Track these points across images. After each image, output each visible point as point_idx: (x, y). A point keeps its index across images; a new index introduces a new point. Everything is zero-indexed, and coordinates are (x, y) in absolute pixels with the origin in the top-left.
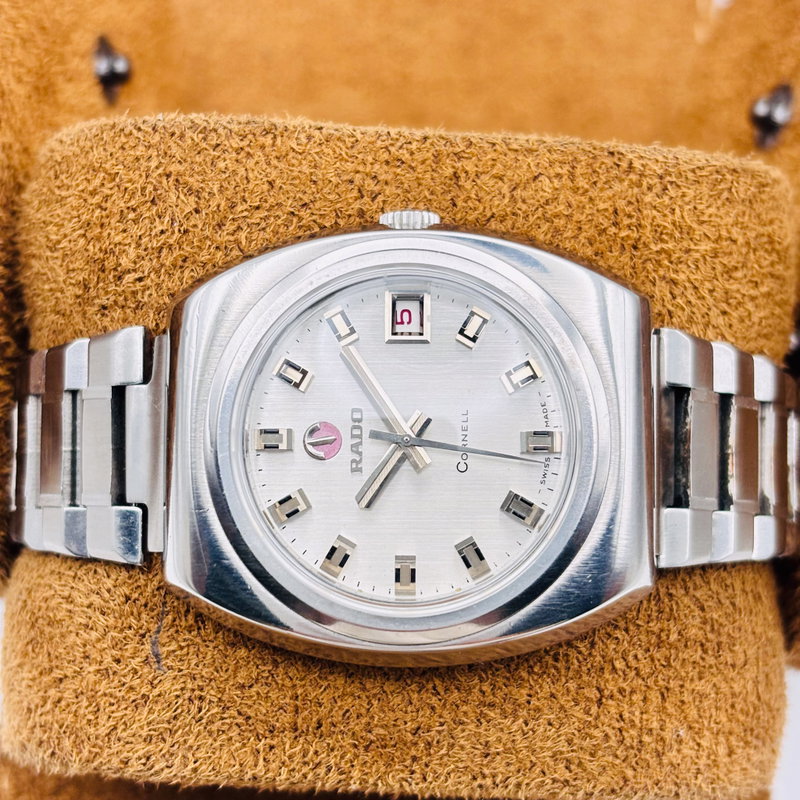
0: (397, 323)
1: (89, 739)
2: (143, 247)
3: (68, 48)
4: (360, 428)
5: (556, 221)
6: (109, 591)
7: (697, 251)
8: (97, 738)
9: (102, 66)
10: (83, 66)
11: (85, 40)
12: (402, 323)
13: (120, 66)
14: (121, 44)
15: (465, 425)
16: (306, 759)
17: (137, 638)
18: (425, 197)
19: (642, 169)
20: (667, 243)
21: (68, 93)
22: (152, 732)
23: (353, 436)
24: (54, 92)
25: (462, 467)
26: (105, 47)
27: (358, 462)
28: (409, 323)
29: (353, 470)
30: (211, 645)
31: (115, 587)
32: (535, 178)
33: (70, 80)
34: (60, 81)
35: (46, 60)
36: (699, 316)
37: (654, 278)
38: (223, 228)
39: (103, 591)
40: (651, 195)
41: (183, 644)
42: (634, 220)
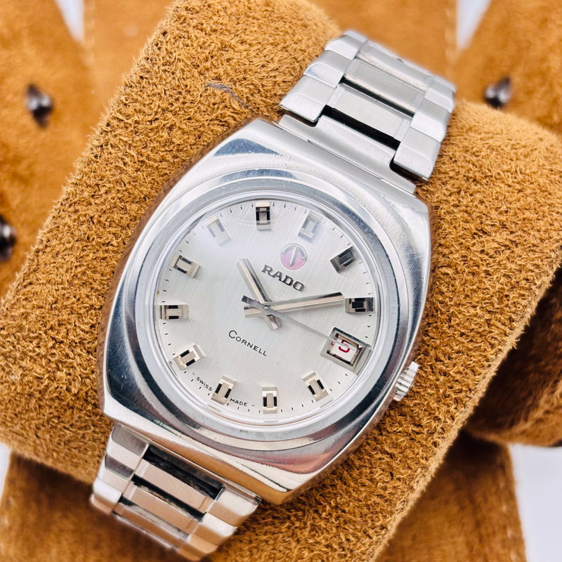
1: (191, 19)
2: (479, 206)
4: (290, 284)
5: (357, 472)
6: (275, 77)
7: (295, 547)
8: (188, 24)
12: (342, 344)
15: (258, 350)
16: (109, 146)
17: (235, 79)
18: (416, 399)
19: (363, 542)
20: (309, 532)
22: (173, 59)
23: (287, 277)
25: (233, 334)
27: (269, 272)
28: (340, 348)
29: (266, 266)
30: (206, 123)
31: (275, 82)
32: (392, 475)
36: (255, 526)
37: (291, 512)
38: (462, 262)
39: (277, 73)
40: (344, 539)
41: (216, 106)
42: (333, 520)
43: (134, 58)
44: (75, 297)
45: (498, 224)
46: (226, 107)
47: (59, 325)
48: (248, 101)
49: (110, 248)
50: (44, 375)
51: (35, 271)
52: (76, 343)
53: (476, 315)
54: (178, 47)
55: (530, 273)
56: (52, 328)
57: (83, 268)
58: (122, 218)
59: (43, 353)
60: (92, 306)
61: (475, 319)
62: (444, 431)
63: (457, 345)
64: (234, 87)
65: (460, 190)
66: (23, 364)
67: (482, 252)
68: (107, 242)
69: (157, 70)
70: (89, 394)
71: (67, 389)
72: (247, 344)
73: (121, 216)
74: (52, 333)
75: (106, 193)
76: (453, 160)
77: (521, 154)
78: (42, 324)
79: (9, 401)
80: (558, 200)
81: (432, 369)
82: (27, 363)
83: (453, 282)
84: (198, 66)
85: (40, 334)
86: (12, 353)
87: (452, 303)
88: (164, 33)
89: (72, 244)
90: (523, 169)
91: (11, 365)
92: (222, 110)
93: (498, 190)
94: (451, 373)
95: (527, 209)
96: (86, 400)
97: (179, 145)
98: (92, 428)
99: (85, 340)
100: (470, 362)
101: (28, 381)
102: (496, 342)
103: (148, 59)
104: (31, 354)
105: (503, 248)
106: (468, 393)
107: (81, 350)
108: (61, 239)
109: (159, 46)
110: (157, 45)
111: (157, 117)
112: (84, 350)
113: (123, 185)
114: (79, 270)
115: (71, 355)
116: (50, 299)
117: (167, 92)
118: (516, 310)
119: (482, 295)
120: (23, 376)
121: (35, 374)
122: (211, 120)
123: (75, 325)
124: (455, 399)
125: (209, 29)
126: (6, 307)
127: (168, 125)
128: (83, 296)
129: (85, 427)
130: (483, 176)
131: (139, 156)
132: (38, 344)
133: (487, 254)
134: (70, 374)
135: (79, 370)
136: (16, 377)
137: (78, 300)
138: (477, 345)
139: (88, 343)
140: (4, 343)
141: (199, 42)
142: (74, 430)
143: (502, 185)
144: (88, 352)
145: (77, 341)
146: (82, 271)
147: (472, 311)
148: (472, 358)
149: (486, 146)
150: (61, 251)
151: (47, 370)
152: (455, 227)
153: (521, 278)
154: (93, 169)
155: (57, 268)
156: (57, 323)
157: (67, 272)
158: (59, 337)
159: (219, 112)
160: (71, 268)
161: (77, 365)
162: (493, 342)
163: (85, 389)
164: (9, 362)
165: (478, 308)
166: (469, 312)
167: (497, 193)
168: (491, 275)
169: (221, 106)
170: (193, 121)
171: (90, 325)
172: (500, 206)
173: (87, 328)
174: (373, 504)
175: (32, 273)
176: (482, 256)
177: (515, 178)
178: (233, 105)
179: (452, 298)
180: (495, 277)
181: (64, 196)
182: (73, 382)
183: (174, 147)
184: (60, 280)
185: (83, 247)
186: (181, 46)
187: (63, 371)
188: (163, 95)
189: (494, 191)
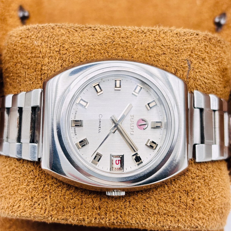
0: (120, 160)
1: (207, 42)
2: (196, 187)
3: (11, 8)
7: (25, 186)
8: (205, 42)
9: (21, 14)
10: (15, 14)
11: (15, 6)
12: (118, 160)
13: (26, 14)
14: (26, 8)
15: (100, 129)
16: (145, 35)
17: (194, 69)
19: (41, 211)
21: (10, 21)
22: (190, 42)
23: (133, 126)
24: (6, 21)
26: (21, 8)
27: (132, 118)
28: (116, 160)
30: (173, 66)
31: (201, 85)
32: (75, 208)
33: (11, 17)
34: (8, 17)
35: (3, 11)
38: (172, 191)
39: (204, 84)
40: (39, 203)
41: (181, 67)
42: (44, 194)
43: (182, 28)
44: (81, 50)
45: (193, 197)
46: (183, 71)
47: (66, 49)
48: (189, 78)
49: (107, 54)
50: (43, 53)
51: (82, 30)
52: (63, 59)
53: (155, 207)
54: (195, 42)
55: (181, 220)
56: (63, 47)
57: (93, 48)
58: (120, 52)
59: (52, 49)
60: (80, 58)
61: (153, 208)
62: (102, 219)
63: (139, 206)
64: (191, 70)
65: (198, 177)
66: (43, 44)
67: (180, 197)
68: (108, 51)
69: (182, 38)
70: (45, 75)
71: (42, 65)
72: (100, 123)
73: (121, 52)
74: (61, 49)
75: (127, 42)
76: (207, 168)
77: (222, 193)
78: (63, 43)
79: (25, 46)
80: (213, 217)
81: (125, 202)
82: (45, 45)
83: (163, 192)
84: (192, 53)
85: (59, 44)
86: (45, 38)
87: (155, 196)
88: (197, 35)
89: (100, 39)
90: (217, 197)
91: (40, 39)
92: (181, 70)
93: (206, 191)
94: (128, 210)
95: (204, 206)
96: (41, 75)
97: (159, 60)
98: (32, 82)
99: (66, 62)
100: (135, 215)
101: (37, 49)
102: (148, 221)
103: (185, 33)
104: (49, 44)
105: (186, 204)
106: (123, 221)
107: (61, 63)
108: (100, 34)
109: (192, 35)
110: (192, 34)
111: (166, 47)
112: (61, 64)
113: (133, 47)
114: (92, 46)
115: (57, 60)
116: (74, 41)
117: (177, 46)
118: (165, 222)
119: (164, 206)
120: (38, 46)
121: (42, 50)
122: (175, 68)
123: (69, 56)
124: (118, 217)
125: (207, 50)
126: (63, 26)
127: (165, 52)
128: (83, 53)
129: (30, 80)
130: (208, 183)
131: (147, 48)
132: (54, 45)
133: (180, 199)
134: (49, 63)
135: (52, 65)
136: (36, 44)
137: (80, 52)
138: (143, 214)
139: (65, 64)
140: (47, 32)
141: (201, 49)
142: (27, 76)
143: (208, 192)
144: (61, 66)
145: (64, 59)
146: (92, 48)
147: (156, 205)
148: (137, 215)
149: (218, 178)
150: (95, 36)
151: (46, 54)
152: (184, 182)
153: (178, 218)
154: (133, 33)
155: (88, 38)
156: (66, 48)
157: (88, 42)
158: (61, 52)
159: (180, 69)
160: (91, 43)
161: (54, 64)
162: (148, 220)
163: (46, 72)
164: (41, 38)
165: (158, 207)
166: (155, 204)
167: (204, 191)
168: (173, 205)
169: (182, 69)
170: (171, 61)
171: (73, 61)
172: (200, 195)
173: (71, 60)
174: (59, 207)
175: (81, 29)
176: (179, 198)
177: (213, 196)
178: (185, 73)
179: (157, 195)
180: (173, 207)
181: (116, 27)
182: (46, 66)
183: (158, 59)
184: (84, 41)
185: (101, 43)
186: (196, 43)
187: (49, 60)
188: (175, 45)
189: (204, 190)
